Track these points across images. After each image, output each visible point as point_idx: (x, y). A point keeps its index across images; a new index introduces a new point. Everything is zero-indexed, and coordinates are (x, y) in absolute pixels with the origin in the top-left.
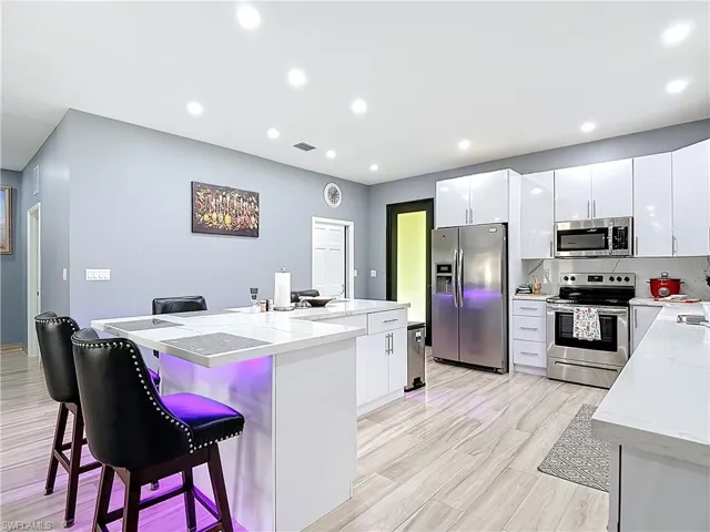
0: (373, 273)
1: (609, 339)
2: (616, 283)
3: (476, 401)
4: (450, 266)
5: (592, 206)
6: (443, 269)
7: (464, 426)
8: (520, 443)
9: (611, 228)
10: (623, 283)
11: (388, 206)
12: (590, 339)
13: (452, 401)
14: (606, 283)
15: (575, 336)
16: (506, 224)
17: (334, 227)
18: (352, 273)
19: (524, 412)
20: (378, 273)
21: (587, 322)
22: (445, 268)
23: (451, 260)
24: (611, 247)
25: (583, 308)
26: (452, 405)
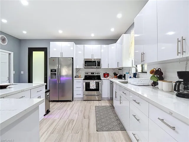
0: (22, 72)
1: (98, 88)
2: (97, 74)
3: (69, 112)
4: (55, 70)
5: (92, 55)
6: (53, 71)
7: (69, 123)
8: (88, 123)
9: (97, 61)
10: (98, 74)
11: (29, 48)
12: (94, 88)
13: (62, 115)
14: (95, 74)
15: (90, 88)
16: (73, 58)
17: (4, 53)
18: (13, 72)
19: (83, 112)
20: (25, 73)
21: (93, 84)
22: (54, 71)
23: (56, 68)
24: (97, 66)
25: (92, 81)
26: (62, 116)
